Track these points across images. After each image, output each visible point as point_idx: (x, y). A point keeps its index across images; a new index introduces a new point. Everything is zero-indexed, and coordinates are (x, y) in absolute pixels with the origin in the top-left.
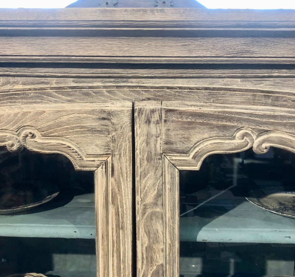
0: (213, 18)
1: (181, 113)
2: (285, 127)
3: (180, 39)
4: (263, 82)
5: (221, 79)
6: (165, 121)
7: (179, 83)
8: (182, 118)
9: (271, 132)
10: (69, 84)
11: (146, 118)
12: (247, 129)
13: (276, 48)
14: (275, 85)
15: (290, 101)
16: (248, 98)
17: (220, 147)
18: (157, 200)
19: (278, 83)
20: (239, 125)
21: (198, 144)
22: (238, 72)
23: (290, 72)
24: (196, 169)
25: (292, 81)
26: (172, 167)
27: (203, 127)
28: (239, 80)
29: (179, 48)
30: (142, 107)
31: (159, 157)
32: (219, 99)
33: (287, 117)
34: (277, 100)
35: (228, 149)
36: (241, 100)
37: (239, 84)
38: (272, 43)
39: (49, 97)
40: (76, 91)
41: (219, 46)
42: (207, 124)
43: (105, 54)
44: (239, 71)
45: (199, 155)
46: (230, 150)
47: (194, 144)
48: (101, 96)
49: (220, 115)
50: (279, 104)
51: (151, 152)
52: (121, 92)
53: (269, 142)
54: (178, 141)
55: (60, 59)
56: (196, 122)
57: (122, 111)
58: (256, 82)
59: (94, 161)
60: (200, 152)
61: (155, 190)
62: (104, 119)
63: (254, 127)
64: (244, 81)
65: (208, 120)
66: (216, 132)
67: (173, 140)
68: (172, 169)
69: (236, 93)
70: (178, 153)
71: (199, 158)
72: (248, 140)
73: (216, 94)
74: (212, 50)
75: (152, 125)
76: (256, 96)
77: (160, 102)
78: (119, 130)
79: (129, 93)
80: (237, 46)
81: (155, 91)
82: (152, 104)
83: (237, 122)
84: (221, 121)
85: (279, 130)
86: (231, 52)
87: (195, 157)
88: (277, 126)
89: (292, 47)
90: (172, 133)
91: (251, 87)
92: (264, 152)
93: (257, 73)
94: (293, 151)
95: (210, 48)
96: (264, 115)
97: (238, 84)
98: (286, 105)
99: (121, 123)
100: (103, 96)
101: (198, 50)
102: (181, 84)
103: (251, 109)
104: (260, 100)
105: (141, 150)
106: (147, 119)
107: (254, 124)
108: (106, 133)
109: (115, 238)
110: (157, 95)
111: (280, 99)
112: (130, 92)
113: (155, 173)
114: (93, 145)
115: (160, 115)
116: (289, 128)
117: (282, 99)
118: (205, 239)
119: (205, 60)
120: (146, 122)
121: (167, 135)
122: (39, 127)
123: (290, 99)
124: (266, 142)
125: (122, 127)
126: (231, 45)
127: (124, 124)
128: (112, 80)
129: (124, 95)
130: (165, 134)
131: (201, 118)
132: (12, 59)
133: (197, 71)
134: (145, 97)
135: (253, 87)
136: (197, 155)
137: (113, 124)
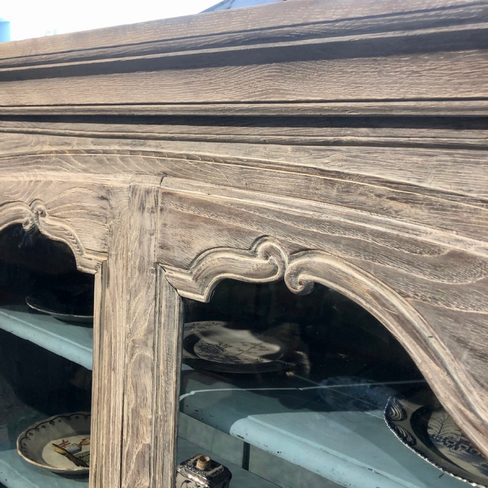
0: (193, 31)
1: (181, 199)
2: (336, 247)
3: (178, 72)
4: (329, 153)
5: (262, 145)
6: (161, 210)
7: (205, 150)
8: (182, 207)
9: (313, 253)
10: (88, 146)
11: (140, 202)
12: (274, 242)
13: (323, 81)
14: (351, 161)
15: (372, 195)
16: (297, 183)
17: (232, 267)
18: (148, 339)
19: (356, 156)
20: (259, 231)
21: (203, 255)
22: (283, 133)
23: (375, 133)
24: (201, 299)
25: (383, 153)
26: (168, 288)
27: (209, 226)
28: (289, 148)
29: (181, 88)
30: (136, 184)
31: (153, 268)
32: (253, 181)
33: (341, 226)
34: (348, 192)
35: (244, 274)
36: (287, 186)
37: (289, 156)
38: (314, 73)
39: (67, 163)
40: (91, 156)
41: (233, 82)
42: (214, 223)
43: (102, 101)
44: (285, 131)
45: (202, 275)
46: (246, 275)
47: (196, 254)
48: (114, 165)
49: (232, 209)
50: (352, 199)
51: (144, 259)
52: (134, 160)
53: (311, 272)
54: (176, 246)
55: (66, 110)
56: (199, 217)
57: (121, 189)
58: (315, 154)
59: (91, 259)
60: (204, 271)
61: (145, 320)
62: (103, 198)
63: (283, 238)
64: (297, 150)
65: (216, 215)
66: (225, 238)
67: (170, 243)
68: (168, 291)
69: (279, 173)
70: (176, 266)
71: (204, 280)
72: (277, 263)
73: (250, 172)
74: (224, 90)
75: (146, 214)
76: (310, 180)
77: (160, 178)
78: (117, 218)
79: (142, 163)
80: (260, 81)
81: (172, 161)
82: (150, 181)
83: (256, 225)
84: (234, 219)
85: (327, 250)
86: (252, 92)
87: (196, 277)
88: (321, 241)
89: (352, 78)
90: (169, 231)
91: (308, 163)
92: (297, 290)
93: (315, 134)
94: (355, 299)
95: (221, 87)
96: (300, 217)
97: (286, 155)
98: (365, 204)
99: (119, 208)
100: (116, 165)
101: (206, 90)
102: (208, 152)
103: (283, 204)
104: (317, 189)
105: (133, 252)
106: (141, 204)
107: (283, 233)
108: (104, 220)
109: (107, 381)
110: (174, 168)
111: (353, 191)
112: (144, 161)
113: (147, 292)
114: (91, 235)
115: (156, 198)
116: (344, 250)
117: (356, 190)
118: (241, 436)
119: (218, 108)
120: (140, 208)
121: (163, 233)
122: (46, 203)
123: (371, 191)
124: (305, 272)
125: (120, 213)
126: (250, 80)
127: (123, 209)
128: (129, 141)
129: (138, 164)
130: (161, 231)
131: (206, 211)
132: (29, 110)
133: (224, 129)
134: (160, 170)
135: (310, 163)
136: (200, 275)
137: (112, 208)
